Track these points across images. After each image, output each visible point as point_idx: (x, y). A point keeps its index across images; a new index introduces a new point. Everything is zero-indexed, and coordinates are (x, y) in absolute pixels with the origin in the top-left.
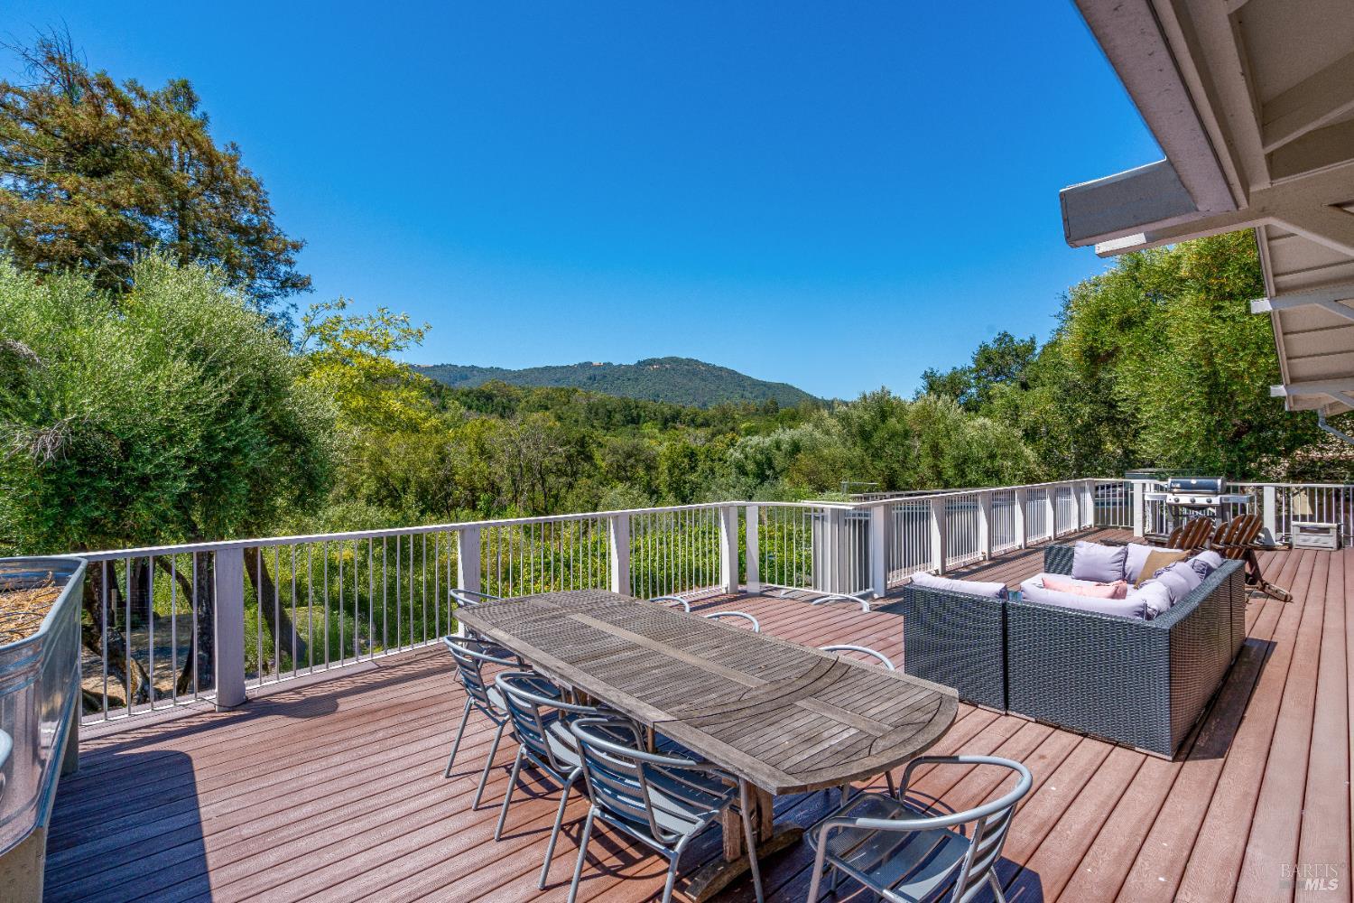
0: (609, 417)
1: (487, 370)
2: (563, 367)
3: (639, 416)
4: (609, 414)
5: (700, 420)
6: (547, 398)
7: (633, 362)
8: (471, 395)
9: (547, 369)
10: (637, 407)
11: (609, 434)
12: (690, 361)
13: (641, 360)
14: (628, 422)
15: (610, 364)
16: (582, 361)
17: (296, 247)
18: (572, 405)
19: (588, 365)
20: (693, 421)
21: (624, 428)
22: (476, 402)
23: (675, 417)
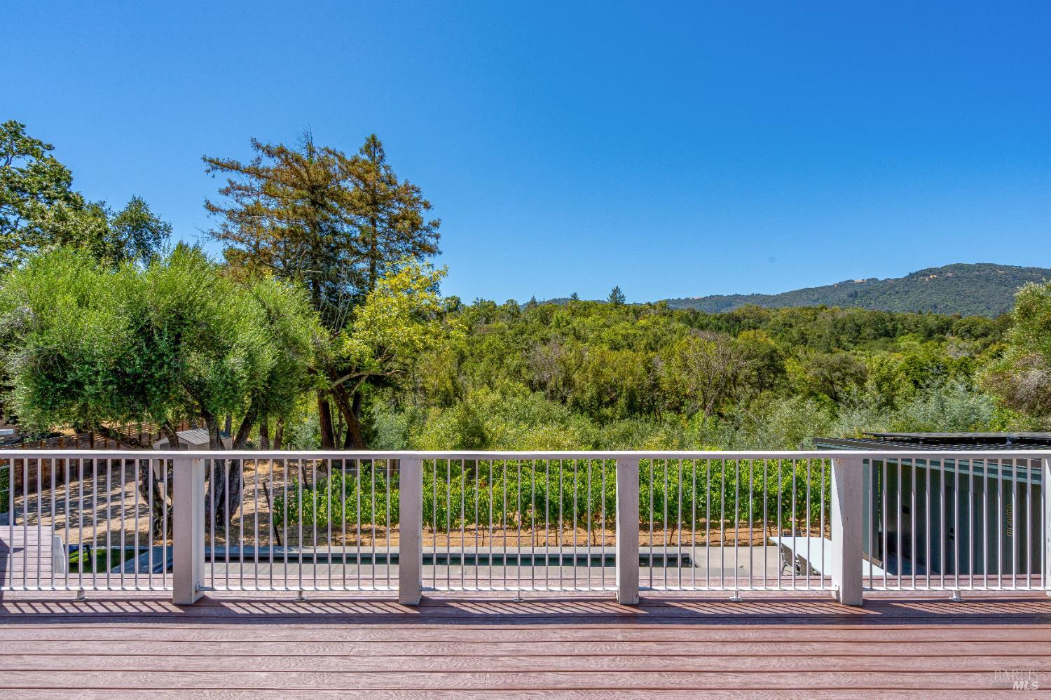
0: (858, 331)
1: (748, 296)
2: (822, 288)
3: (895, 329)
4: (858, 329)
5: (980, 330)
6: (793, 316)
7: (902, 275)
8: (722, 319)
9: (807, 290)
10: (892, 320)
11: (857, 348)
12: (980, 266)
13: (913, 271)
14: (881, 335)
15: (875, 280)
16: (843, 279)
17: (436, 225)
18: (818, 321)
19: (849, 283)
20: (969, 331)
21: (874, 342)
22: (727, 324)
23: (945, 328)
